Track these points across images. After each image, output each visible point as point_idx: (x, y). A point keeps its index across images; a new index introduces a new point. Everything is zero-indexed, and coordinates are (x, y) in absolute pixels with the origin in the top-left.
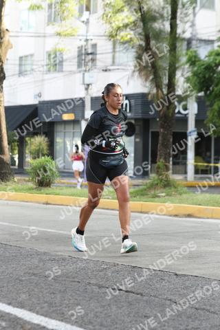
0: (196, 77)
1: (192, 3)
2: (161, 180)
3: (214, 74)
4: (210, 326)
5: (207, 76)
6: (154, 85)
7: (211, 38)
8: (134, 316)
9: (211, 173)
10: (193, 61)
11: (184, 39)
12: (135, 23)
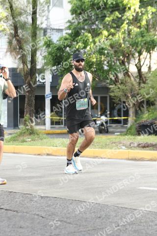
0: (50, 56)
1: (47, 3)
2: (28, 129)
3: (63, 53)
4: (67, 233)
5: (58, 55)
6: (21, 61)
7: (61, 28)
8: (12, 227)
9: (62, 124)
10: (48, 44)
11: (42, 29)
12: (7, 17)
